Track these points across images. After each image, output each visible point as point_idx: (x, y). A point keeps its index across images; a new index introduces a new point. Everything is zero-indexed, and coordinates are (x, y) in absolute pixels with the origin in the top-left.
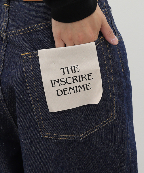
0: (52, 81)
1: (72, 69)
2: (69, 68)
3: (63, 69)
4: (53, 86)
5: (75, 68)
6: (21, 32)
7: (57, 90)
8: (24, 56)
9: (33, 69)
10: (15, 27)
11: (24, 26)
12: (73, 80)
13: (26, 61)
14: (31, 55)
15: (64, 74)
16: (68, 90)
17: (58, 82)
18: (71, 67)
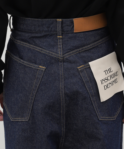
0: (101, 80)
1: (109, 70)
2: (108, 70)
3: (105, 71)
4: (102, 84)
5: (110, 70)
6: (73, 53)
7: (104, 86)
8: (80, 68)
9: (88, 76)
10: (68, 51)
11: (75, 49)
12: (110, 77)
13: (82, 71)
14: (84, 67)
15: (106, 74)
16: (109, 85)
17: (104, 81)
18: (108, 69)
